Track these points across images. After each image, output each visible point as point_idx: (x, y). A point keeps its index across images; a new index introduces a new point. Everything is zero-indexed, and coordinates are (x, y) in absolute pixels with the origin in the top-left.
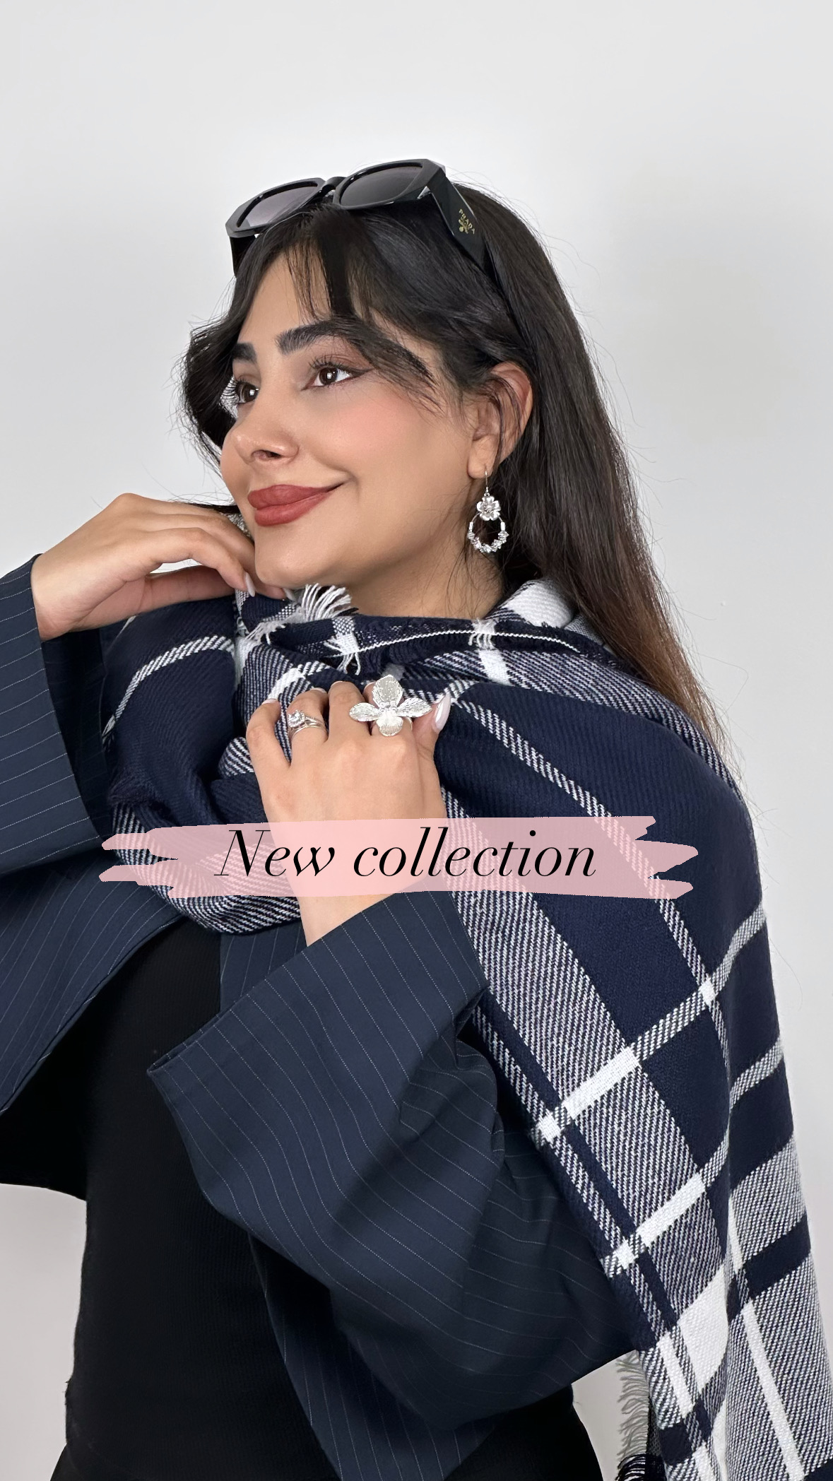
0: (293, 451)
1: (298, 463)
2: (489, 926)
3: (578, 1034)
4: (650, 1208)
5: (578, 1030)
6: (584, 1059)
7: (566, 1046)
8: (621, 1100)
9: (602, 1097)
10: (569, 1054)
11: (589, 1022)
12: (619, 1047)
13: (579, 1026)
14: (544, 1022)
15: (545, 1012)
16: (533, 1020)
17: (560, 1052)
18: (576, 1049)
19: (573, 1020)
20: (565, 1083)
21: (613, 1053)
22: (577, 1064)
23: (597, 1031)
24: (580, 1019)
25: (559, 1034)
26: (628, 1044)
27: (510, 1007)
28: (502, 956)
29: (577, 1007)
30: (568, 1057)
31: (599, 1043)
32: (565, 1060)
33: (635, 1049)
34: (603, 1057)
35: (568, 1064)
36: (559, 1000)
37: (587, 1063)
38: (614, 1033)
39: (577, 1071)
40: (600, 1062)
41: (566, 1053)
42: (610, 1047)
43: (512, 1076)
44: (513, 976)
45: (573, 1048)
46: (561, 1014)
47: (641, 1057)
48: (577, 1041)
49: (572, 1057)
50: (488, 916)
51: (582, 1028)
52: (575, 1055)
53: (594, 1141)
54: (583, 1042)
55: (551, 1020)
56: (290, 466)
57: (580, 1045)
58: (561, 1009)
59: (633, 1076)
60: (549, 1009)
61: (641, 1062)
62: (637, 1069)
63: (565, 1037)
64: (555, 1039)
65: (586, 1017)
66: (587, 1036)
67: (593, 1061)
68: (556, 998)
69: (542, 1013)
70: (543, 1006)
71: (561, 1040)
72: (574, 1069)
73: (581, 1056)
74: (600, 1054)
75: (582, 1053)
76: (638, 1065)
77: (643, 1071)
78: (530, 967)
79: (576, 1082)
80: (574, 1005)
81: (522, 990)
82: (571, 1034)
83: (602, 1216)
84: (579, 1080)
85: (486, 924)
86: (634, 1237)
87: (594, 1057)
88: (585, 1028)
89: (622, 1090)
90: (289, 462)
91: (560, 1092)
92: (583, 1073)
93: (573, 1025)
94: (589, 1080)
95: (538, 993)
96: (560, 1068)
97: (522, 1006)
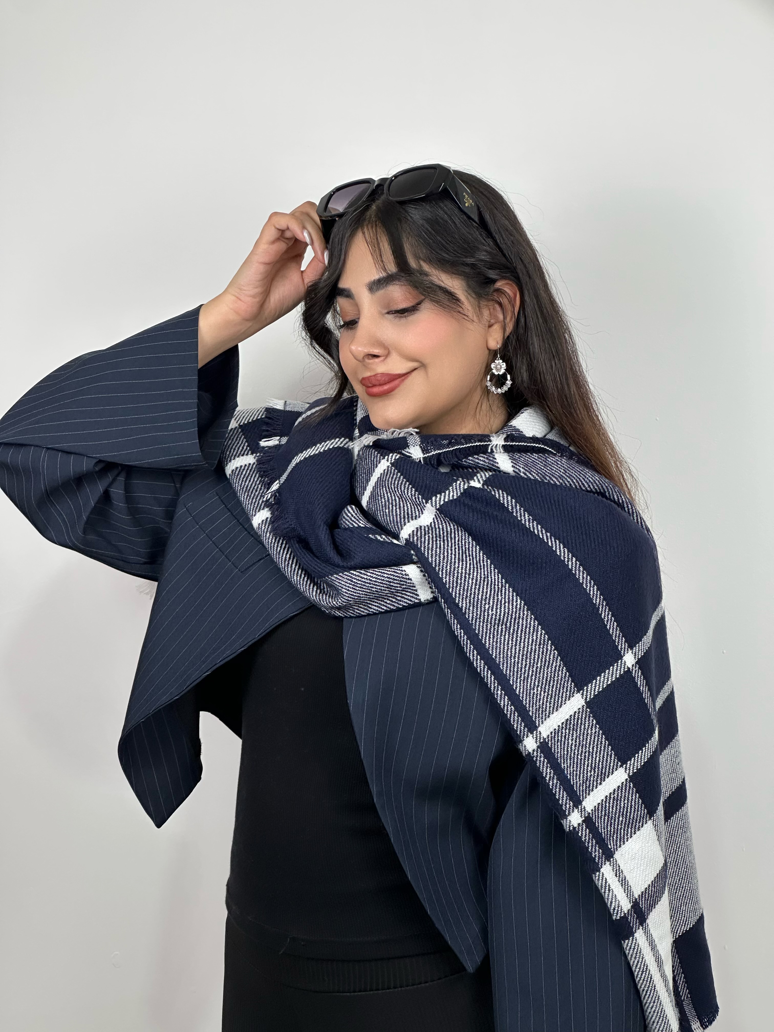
0: (386, 352)
1: (389, 360)
2: (497, 622)
3: (549, 685)
4: (589, 790)
5: (550, 683)
6: (553, 700)
7: (542, 693)
8: (574, 725)
9: (563, 723)
10: (544, 697)
11: (556, 679)
12: (573, 693)
13: (550, 681)
14: (529, 678)
15: (530, 673)
16: (522, 678)
17: (538, 697)
18: (548, 695)
19: (547, 677)
20: (540, 715)
21: (570, 697)
22: (548, 704)
23: (561, 684)
24: (551, 677)
25: (538, 686)
26: (578, 691)
27: (508, 671)
28: (505, 640)
29: (549, 670)
30: (543, 699)
31: (561, 691)
32: (541, 701)
33: (583, 694)
34: (564, 699)
35: (543, 703)
36: (539, 665)
37: (554, 703)
38: (570, 685)
39: (548, 708)
40: (562, 702)
41: (542, 697)
42: (568, 693)
43: (509, 713)
44: (511, 652)
45: (546, 694)
46: (540, 673)
47: (586, 699)
48: (549, 690)
49: (545, 699)
50: (496, 616)
51: (552, 682)
52: (547, 698)
53: (557, 750)
54: (552, 691)
55: (533, 677)
56: (385, 361)
57: (550, 693)
58: (540, 670)
59: (581, 710)
60: (533, 671)
61: (586, 702)
62: (583, 706)
63: (541, 688)
64: (536, 689)
65: (555, 675)
66: (555, 687)
67: (558, 701)
68: (537, 664)
69: (529, 673)
70: (529, 669)
71: (539, 689)
72: (546, 707)
73: (551, 699)
74: (562, 697)
75: (552, 697)
76: (584, 704)
77: (587, 708)
78: (522, 646)
79: (548, 714)
80: (548, 669)
81: (516, 659)
82: (545, 686)
83: (562, 796)
84: (549, 713)
85: (495, 620)
86: (581, 807)
87: (558, 699)
88: (554, 682)
89: (574, 719)
90: (384, 359)
91: (537, 722)
92: (551, 709)
93: (546, 680)
94: (555, 713)
95: (526, 661)
96: (538, 707)
97: (516, 670)
